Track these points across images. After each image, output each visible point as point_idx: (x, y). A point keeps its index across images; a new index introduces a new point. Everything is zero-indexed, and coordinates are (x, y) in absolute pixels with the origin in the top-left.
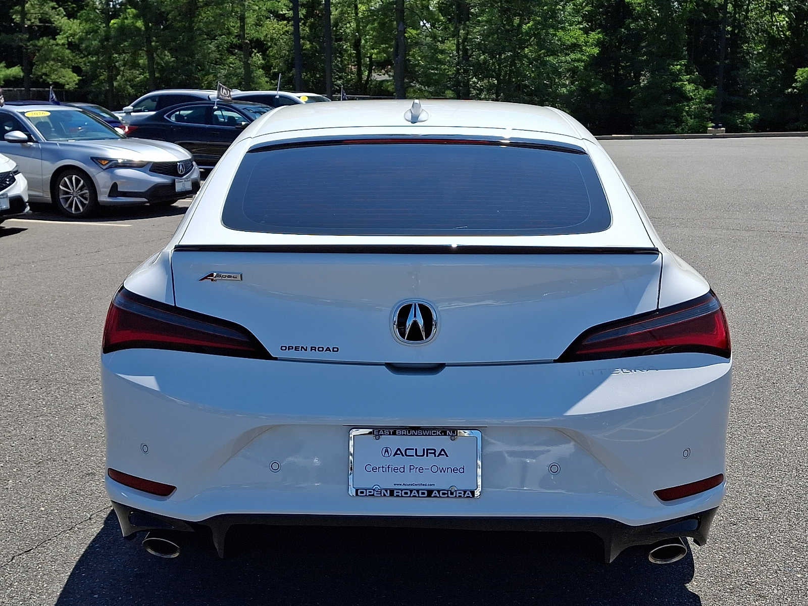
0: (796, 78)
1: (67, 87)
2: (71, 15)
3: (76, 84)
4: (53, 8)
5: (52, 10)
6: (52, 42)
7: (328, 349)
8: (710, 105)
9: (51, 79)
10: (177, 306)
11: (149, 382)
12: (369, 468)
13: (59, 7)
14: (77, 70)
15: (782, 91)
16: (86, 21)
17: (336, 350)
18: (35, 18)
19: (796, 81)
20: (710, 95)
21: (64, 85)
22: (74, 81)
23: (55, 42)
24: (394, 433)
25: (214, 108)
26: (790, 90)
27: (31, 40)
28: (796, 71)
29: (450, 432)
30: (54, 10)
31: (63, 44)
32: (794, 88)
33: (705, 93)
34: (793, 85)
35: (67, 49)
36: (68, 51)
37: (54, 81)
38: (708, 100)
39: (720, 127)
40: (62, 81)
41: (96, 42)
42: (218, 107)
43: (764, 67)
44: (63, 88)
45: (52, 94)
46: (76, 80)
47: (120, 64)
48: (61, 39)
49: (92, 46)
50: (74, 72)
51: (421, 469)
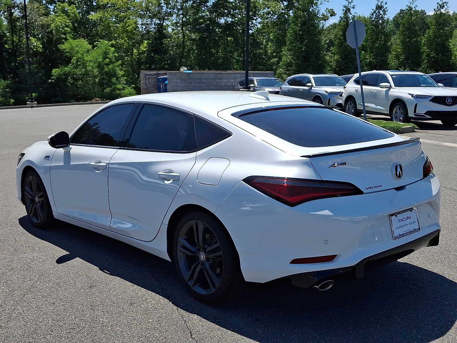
0: (52, 74)
7: (379, 186)
8: (8, 89)
10: (323, 180)
11: (327, 212)
12: (397, 228)
15: (46, 81)
17: (381, 186)
19: (52, 76)
20: (8, 84)
24: (400, 214)
26: (50, 81)
28: (52, 70)
29: (411, 210)
32: (52, 79)
33: (6, 83)
34: (52, 78)
38: (8, 86)
39: (34, 101)
43: (34, 68)
51: (407, 224)
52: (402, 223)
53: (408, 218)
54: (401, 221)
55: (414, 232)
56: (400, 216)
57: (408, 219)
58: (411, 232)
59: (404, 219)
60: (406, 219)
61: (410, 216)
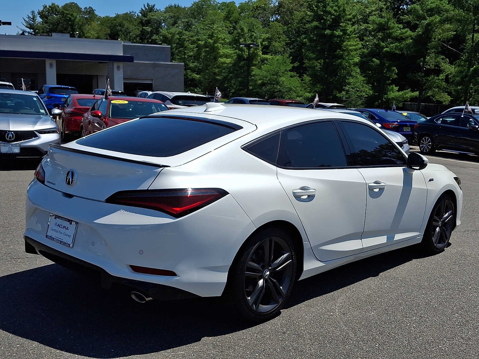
1: (444, 103)
2: (451, 63)
3: (449, 102)
4: (443, 59)
5: (442, 60)
6: (436, 78)
9: (435, 98)
13: (446, 58)
14: (450, 94)
16: (459, 66)
17: (54, 184)
18: (432, 65)
21: (443, 102)
22: (449, 100)
23: (437, 78)
24: (60, 219)
25: (462, 116)
27: (426, 77)
29: (70, 221)
30: (443, 60)
31: (442, 79)
35: (444, 82)
36: (444, 83)
37: (437, 99)
40: (442, 100)
41: (459, 78)
42: (464, 116)
44: (442, 104)
45: (394, 106)
46: (449, 99)
47: (473, 91)
48: (442, 76)
49: (456, 80)
50: (448, 95)
51: (61, 233)
52: (57, 228)
53: (64, 227)
54: (58, 226)
55: (64, 244)
56: (59, 221)
57: (65, 229)
58: (61, 242)
59: (61, 226)
60: (62, 227)
61: (68, 228)
